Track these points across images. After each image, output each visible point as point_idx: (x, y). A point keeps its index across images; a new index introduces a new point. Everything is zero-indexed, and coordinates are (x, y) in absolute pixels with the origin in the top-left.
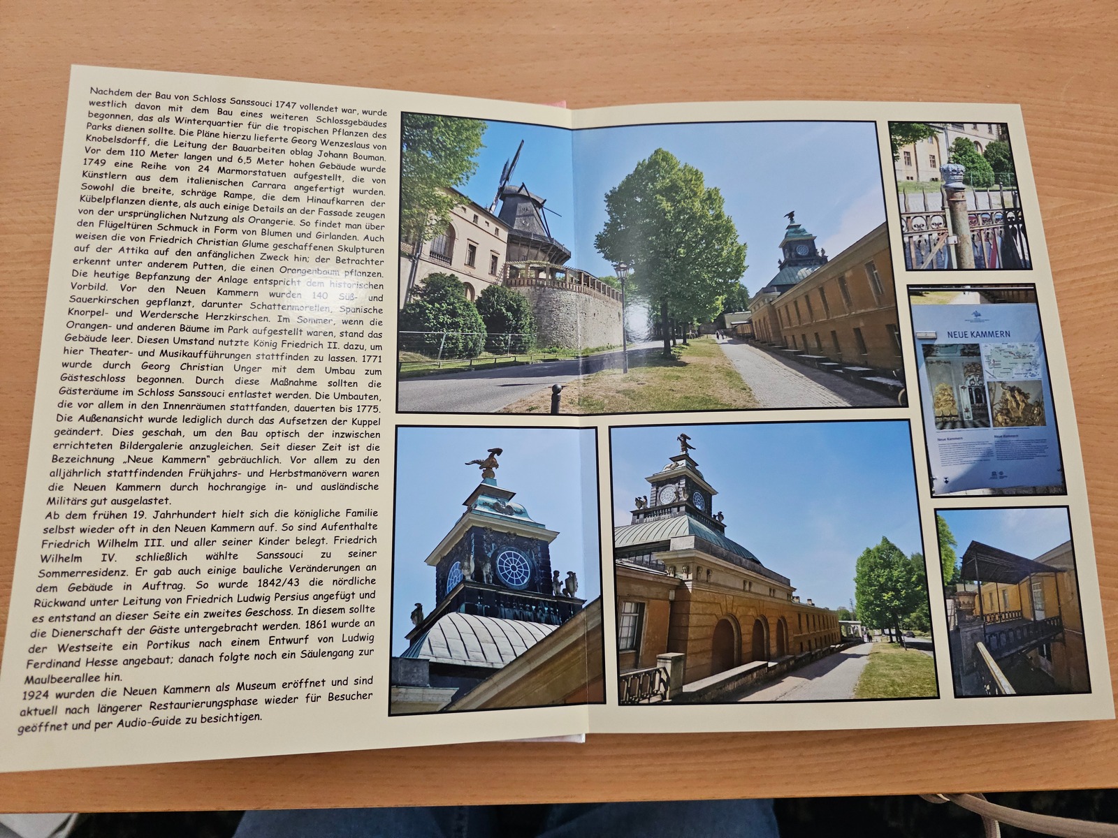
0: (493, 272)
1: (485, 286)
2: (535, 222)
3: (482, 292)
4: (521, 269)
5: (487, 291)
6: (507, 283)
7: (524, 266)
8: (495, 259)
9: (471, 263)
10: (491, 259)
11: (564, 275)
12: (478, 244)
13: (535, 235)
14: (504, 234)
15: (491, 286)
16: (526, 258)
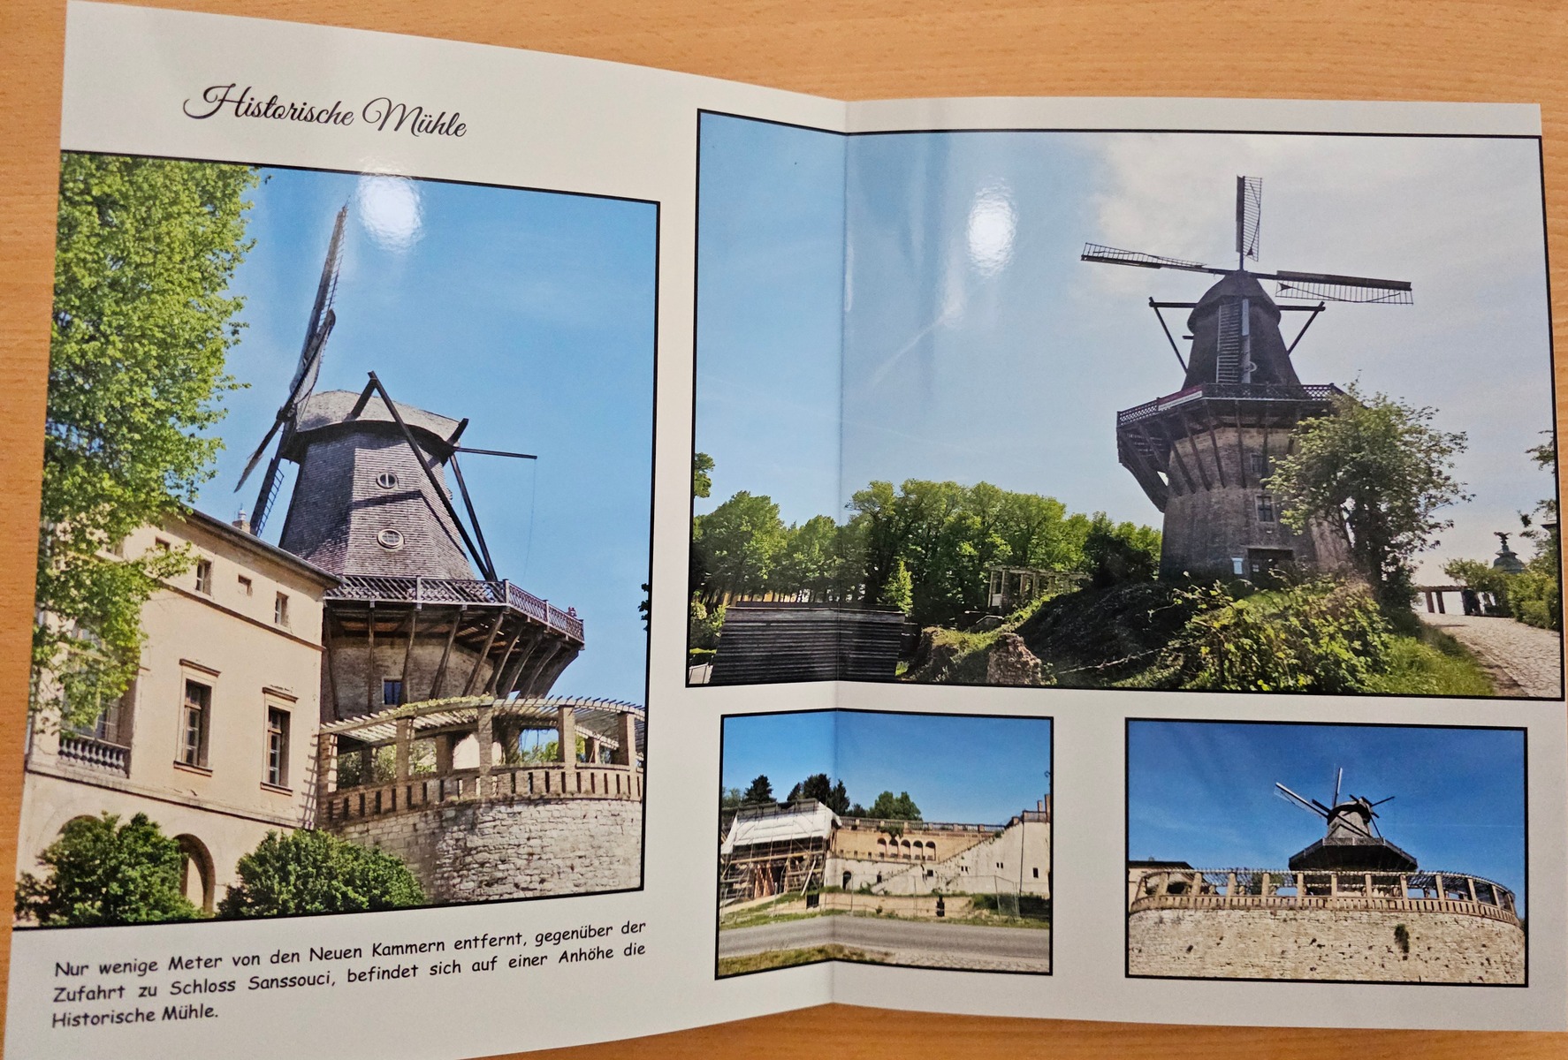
0: (277, 778)
1: (250, 840)
2: (430, 525)
3: (243, 868)
4: (381, 744)
5: (260, 859)
6: (333, 815)
7: (390, 731)
8: (279, 718)
9: (195, 755)
10: (268, 725)
11: (553, 735)
12: (215, 673)
13: (431, 584)
14: (308, 613)
15: (271, 837)
16: (396, 696)
